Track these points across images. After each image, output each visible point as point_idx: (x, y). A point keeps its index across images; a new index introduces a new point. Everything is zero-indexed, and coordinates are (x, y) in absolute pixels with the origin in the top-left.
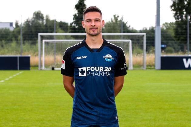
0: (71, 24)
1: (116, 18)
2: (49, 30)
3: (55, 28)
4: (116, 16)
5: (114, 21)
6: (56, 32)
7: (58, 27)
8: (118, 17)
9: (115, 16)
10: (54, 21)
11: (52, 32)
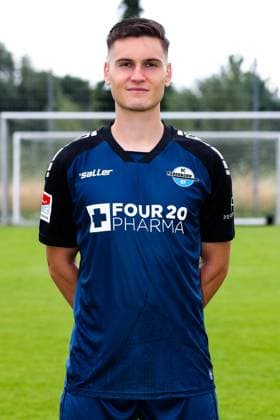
0: (100, 85)
1: (235, 65)
4: (236, 59)
5: (229, 74)
7: (60, 94)
8: (241, 61)
9: (231, 59)
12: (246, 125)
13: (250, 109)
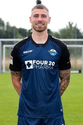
0: (30, 31)
1: (71, 25)
2: (10, 36)
3: (14, 34)
4: (71, 23)
5: (69, 27)
6: (16, 38)
8: (72, 23)
9: (69, 23)
10: (14, 28)
11: (12, 38)
12: (73, 43)
13: (74, 38)
